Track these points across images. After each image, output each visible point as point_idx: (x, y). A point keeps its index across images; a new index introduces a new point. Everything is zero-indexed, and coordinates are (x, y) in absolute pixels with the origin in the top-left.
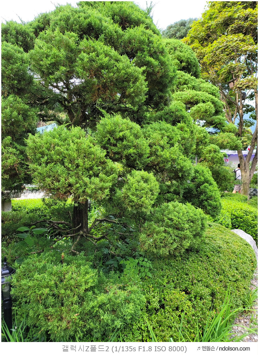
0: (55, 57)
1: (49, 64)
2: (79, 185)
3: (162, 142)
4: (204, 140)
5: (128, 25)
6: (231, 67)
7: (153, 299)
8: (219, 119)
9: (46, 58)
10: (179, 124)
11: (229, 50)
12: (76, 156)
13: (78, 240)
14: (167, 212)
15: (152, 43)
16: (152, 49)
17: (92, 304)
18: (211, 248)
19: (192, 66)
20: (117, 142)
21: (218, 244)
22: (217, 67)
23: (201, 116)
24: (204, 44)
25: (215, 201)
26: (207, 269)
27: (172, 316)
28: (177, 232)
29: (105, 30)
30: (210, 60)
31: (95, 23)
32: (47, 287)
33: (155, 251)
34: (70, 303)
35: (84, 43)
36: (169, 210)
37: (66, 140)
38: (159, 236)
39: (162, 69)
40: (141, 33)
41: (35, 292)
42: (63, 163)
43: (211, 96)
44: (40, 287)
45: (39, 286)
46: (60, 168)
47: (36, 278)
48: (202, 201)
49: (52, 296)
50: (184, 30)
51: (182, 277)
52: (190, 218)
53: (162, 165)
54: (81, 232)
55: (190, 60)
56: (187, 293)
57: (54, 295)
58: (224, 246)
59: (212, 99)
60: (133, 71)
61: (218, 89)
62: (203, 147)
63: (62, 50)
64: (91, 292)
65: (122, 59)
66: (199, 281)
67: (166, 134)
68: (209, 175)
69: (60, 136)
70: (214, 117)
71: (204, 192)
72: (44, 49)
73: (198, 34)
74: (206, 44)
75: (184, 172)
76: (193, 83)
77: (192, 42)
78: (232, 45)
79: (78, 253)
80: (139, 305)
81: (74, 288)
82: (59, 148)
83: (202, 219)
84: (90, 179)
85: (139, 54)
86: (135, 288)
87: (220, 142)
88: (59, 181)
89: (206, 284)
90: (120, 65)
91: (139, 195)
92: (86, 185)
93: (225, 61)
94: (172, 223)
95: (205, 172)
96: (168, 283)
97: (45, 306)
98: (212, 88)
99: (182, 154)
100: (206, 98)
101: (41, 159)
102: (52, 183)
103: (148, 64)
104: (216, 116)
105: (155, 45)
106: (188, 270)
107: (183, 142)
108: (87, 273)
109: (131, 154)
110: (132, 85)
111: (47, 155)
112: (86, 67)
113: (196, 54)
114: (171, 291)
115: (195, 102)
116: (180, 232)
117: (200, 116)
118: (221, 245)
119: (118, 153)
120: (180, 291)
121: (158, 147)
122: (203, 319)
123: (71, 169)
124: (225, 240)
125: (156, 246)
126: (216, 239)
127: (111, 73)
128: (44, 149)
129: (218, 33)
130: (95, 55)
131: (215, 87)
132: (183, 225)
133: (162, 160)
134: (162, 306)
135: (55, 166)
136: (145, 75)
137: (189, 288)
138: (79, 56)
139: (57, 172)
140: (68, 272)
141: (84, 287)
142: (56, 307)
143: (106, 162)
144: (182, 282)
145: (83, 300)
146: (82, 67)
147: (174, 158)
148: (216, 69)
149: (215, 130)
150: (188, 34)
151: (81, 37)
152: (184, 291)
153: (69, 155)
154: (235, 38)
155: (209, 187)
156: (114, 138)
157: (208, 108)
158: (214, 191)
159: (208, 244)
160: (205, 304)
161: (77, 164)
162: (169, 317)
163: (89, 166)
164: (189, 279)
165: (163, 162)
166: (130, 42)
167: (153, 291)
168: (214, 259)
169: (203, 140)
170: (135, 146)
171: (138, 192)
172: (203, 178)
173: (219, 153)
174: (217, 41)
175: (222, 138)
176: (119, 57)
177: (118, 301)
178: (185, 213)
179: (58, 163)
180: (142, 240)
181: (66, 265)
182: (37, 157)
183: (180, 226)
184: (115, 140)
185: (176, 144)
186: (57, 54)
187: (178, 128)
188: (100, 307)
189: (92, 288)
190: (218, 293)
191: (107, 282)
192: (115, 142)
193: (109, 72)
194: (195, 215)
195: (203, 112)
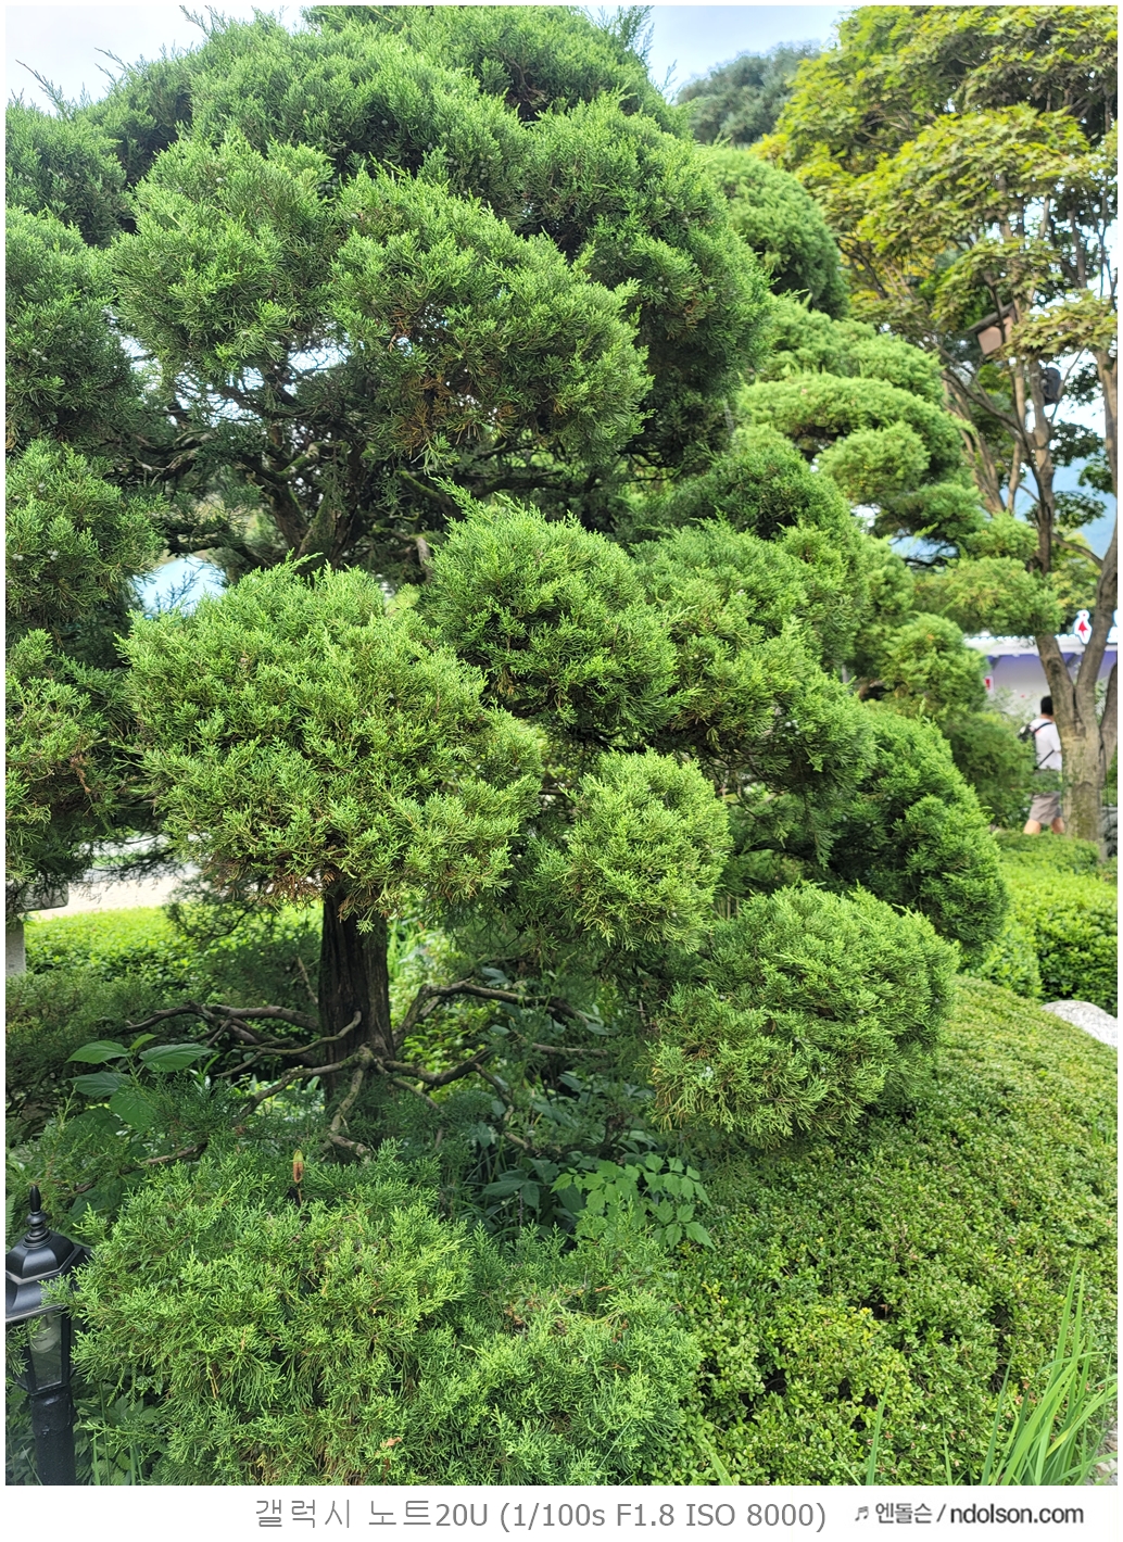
0: (238, 261)
1: (210, 296)
2: (378, 836)
3: (729, 619)
4: (889, 594)
5: (542, 98)
6: (990, 256)
7: (732, 1351)
8: (950, 497)
9: (196, 266)
10: (792, 531)
11: (973, 182)
12: (354, 703)
13: (355, 1089)
14: (770, 936)
15: (660, 176)
16: (659, 200)
17: (455, 1388)
18: (967, 1097)
19: (811, 265)
20: (527, 629)
21: (995, 1076)
22: (917, 262)
23: (869, 489)
24: (853, 162)
25: (978, 875)
26: (962, 1195)
27: (825, 1427)
28: (826, 1026)
29: (449, 130)
30: (889, 232)
31: (402, 100)
32: (244, 1318)
33: (729, 1120)
34: (355, 1390)
35: (360, 191)
36: (782, 926)
37: (302, 631)
38: (745, 1053)
39: (705, 288)
40: (607, 133)
41: (190, 1345)
42: (297, 740)
43: (905, 394)
44: (211, 1319)
45: (206, 1318)
46: (285, 764)
47: (191, 1280)
48: (918, 876)
49: (268, 1360)
50: (758, 102)
51: (850, 1241)
52: (880, 959)
53: (734, 724)
54: (366, 1054)
55: (798, 240)
56: (879, 1314)
57: (277, 1355)
58: (1025, 1083)
59: (910, 410)
60: (585, 306)
61: (933, 360)
62: (888, 629)
63: (264, 230)
64: (449, 1330)
65: (533, 254)
66: (931, 1255)
67: (743, 581)
68: (942, 756)
69: (273, 616)
70: (925, 488)
71: (925, 837)
72: (184, 229)
73: (828, 118)
74: (861, 158)
75: (834, 748)
76: (822, 339)
77: (801, 155)
78: (988, 160)
79: (361, 1149)
80: (673, 1382)
81: (370, 1313)
82: (275, 670)
83: (933, 962)
84: (422, 803)
85: (602, 227)
86: (645, 1301)
87: (961, 600)
88: (284, 822)
89: (962, 1268)
90: (527, 281)
91: (644, 866)
92: (405, 830)
93: (960, 232)
94: (799, 989)
95: (923, 745)
96: (791, 1268)
97: (241, 1408)
98: (910, 359)
99: (817, 668)
100: (885, 403)
101: (198, 723)
102: (254, 832)
103: (645, 269)
104: (931, 483)
105: (675, 185)
106: (876, 1203)
107: (819, 611)
108: (422, 1240)
109: (594, 681)
110: (581, 368)
111: (223, 706)
112: (374, 301)
113: (823, 211)
114: (810, 1306)
115: (838, 425)
116: (836, 1027)
117: (863, 490)
118: (1010, 1081)
119: (538, 679)
120: (851, 1303)
121: (712, 643)
122: (964, 1432)
123: (337, 762)
124: (1024, 1055)
125: (732, 1096)
126: (982, 1053)
127: (486, 317)
128: (208, 678)
129: (919, 110)
130: (410, 244)
131: (918, 355)
132: (849, 995)
133: (732, 701)
134: (776, 1382)
135: (263, 752)
136: (636, 317)
137: (890, 1290)
138: (343, 250)
139: (275, 779)
140: (336, 1243)
141: (414, 1311)
142: (291, 1409)
143: (487, 725)
144: (853, 1261)
145: (414, 1373)
146: (359, 299)
147: (785, 686)
148: (912, 270)
149: (934, 548)
150: (780, 120)
151: (343, 168)
152: (866, 1303)
153: (324, 701)
154: (997, 127)
155: (946, 812)
156: (514, 612)
157: (895, 450)
158: (970, 831)
159: (949, 1076)
160: (968, 1360)
161: (360, 737)
162: (809, 1433)
163: (416, 746)
164: (887, 1246)
165: (738, 708)
166: (558, 178)
167: (725, 1311)
168: (986, 1147)
169: (882, 598)
170: (610, 643)
171: (641, 854)
172: (914, 774)
173: (959, 653)
174: (918, 146)
175: (970, 582)
176: (519, 244)
177: (576, 1367)
178: (856, 935)
179: (276, 739)
180: (666, 1075)
181: (322, 1211)
182: (180, 715)
183: (835, 1001)
184: (521, 620)
185: (791, 625)
186: (245, 246)
187: (790, 551)
188: (496, 1400)
189: (450, 1310)
190: (1025, 1308)
191: (514, 1280)
192: (521, 629)
193: (478, 315)
194: (900, 944)
195: (876, 470)
